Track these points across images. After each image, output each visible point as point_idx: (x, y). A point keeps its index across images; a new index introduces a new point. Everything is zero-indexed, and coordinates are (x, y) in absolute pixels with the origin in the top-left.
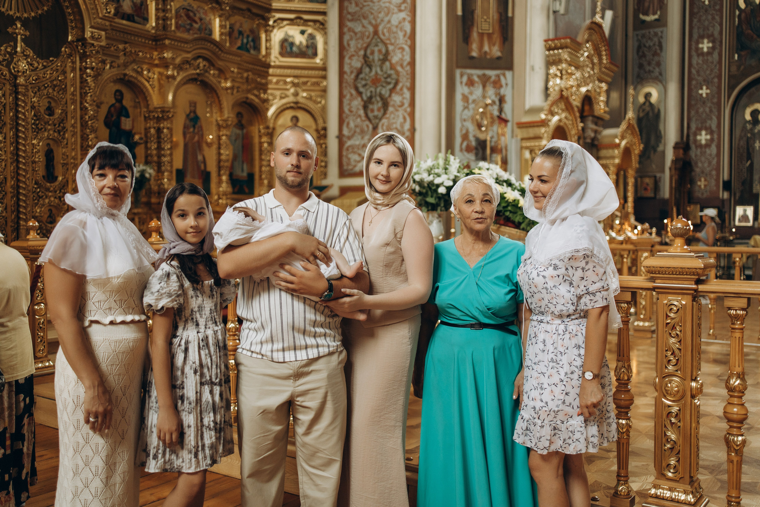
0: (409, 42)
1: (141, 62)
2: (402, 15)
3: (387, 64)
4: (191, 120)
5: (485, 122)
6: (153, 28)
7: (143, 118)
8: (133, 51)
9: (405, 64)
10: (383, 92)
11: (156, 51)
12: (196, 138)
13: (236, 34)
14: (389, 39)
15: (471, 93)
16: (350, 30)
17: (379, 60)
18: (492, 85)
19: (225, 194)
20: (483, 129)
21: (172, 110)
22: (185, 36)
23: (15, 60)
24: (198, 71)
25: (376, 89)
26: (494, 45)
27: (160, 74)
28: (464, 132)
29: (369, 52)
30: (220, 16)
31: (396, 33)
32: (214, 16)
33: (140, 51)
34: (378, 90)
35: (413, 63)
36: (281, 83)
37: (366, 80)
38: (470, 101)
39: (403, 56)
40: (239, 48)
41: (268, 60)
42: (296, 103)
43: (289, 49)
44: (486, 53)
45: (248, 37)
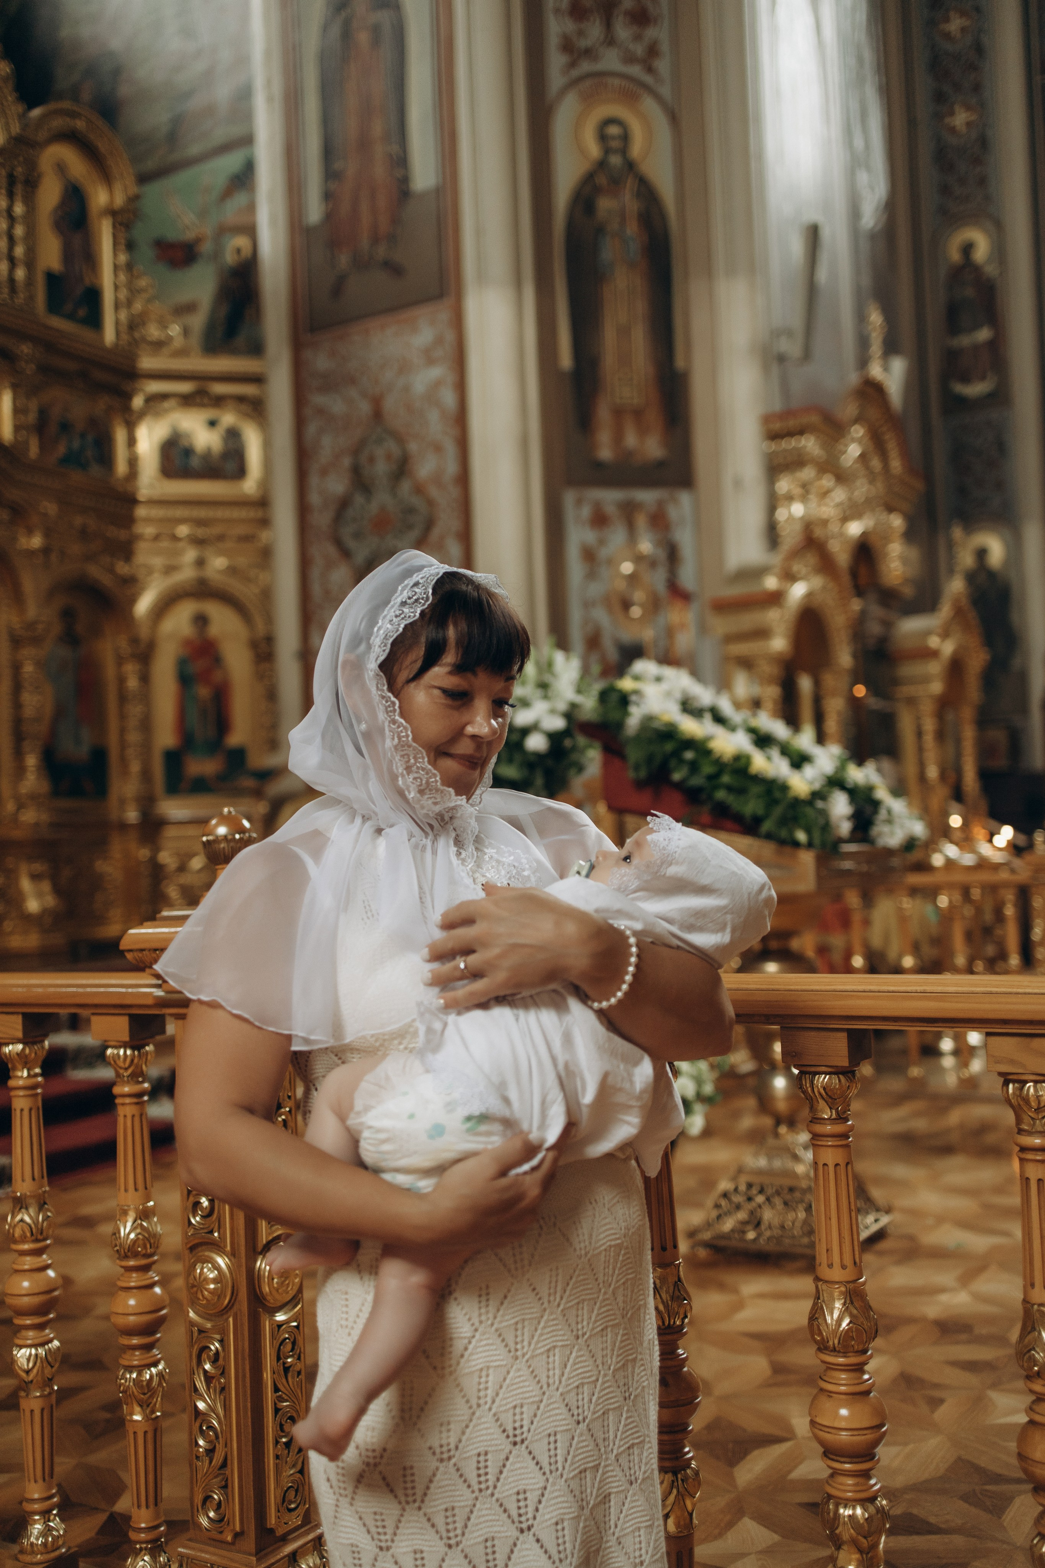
0: (453, 432)
2: (436, 372)
5: (638, 596)
9: (447, 480)
13: (53, 428)
14: (408, 427)
15: (602, 542)
16: (321, 411)
18: (647, 522)
19: (33, 797)
20: (635, 612)
26: (649, 433)
30: (15, 387)
31: (424, 411)
35: (464, 479)
36: (165, 539)
38: (602, 559)
39: (442, 462)
40: (63, 460)
41: (132, 488)
42: (202, 582)
43: (181, 461)
44: (631, 450)
45: (83, 435)
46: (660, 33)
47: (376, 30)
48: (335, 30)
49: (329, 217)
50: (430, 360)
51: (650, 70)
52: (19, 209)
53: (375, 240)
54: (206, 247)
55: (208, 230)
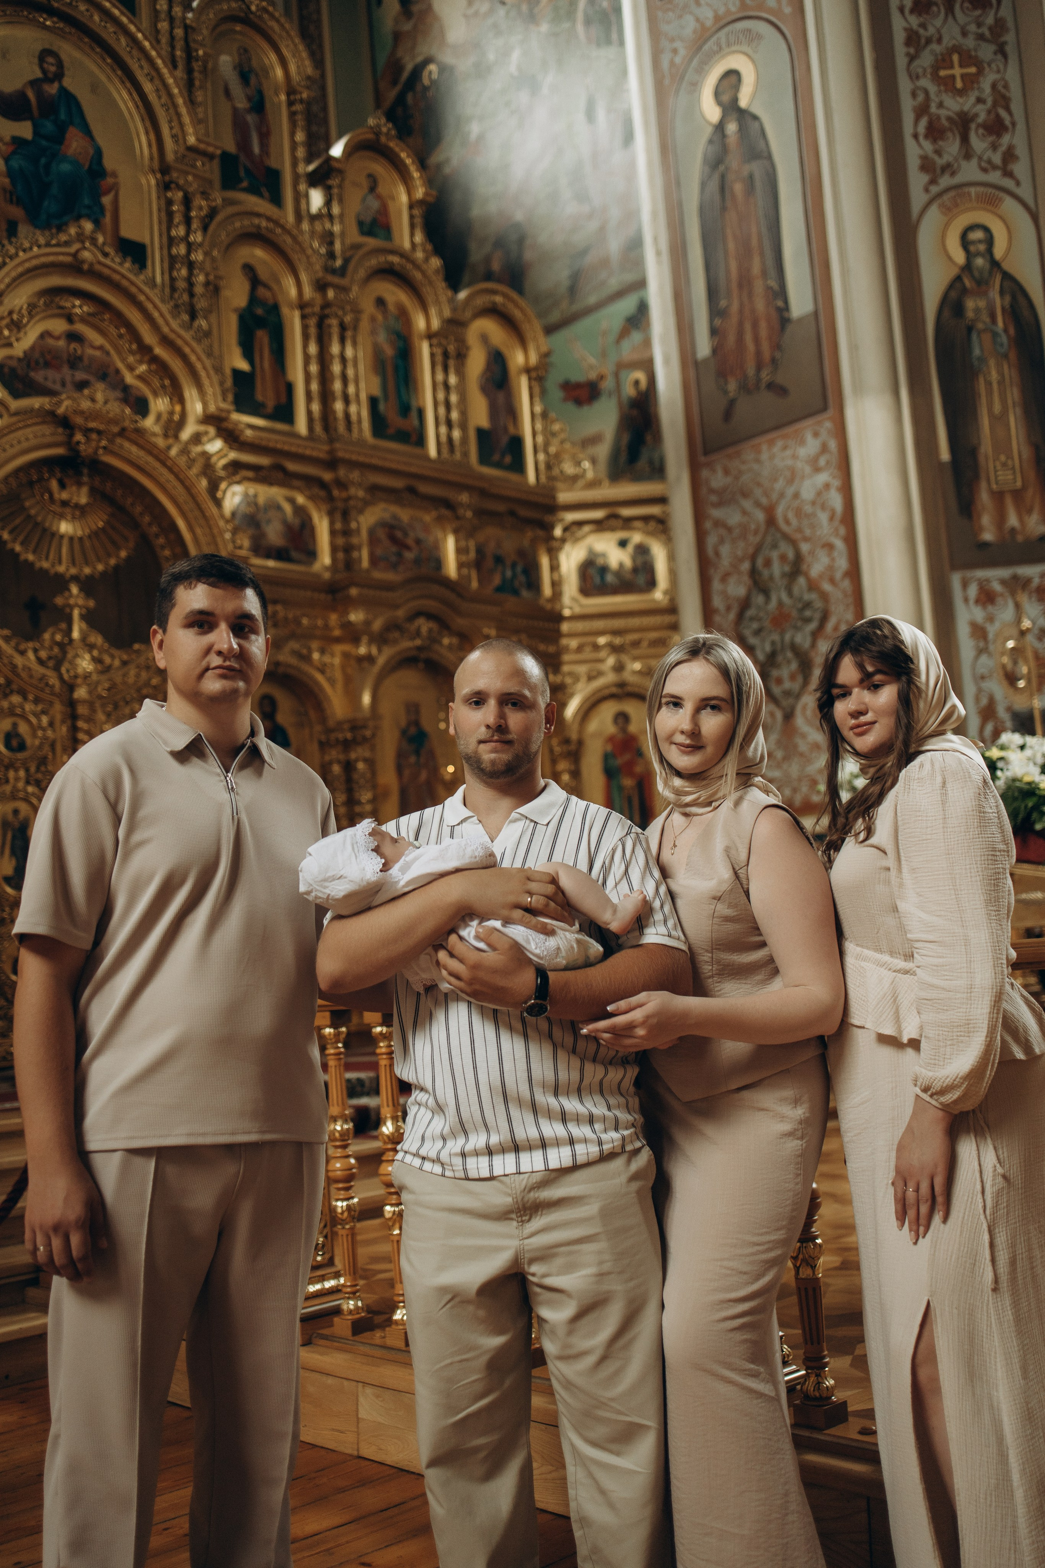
0: (842, 531)
1: (307, 636)
2: (822, 478)
3: (802, 581)
4: (411, 740)
5: (1024, 670)
6: (327, 569)
7: (315, 746)
8: (290, 616)
9: (838, 575)
10: (798, 639)
11: (334, 609)
12: (424, 776)
13: (489, 563)
14: (799, 530)
15: (991, 619)
16: (718, 523)
17: (784, 575)
18: (1034, 595)
20: (1021, 684)
21: (371, 724)
22: (390, 576)
23: (70, 656)
24: (418, 642)
25: (782, 633)
26: (1030, 511)
27: (346, 655)
28: (984, 701)
29: (760, 562)
30: (456, 532)
31: (814, 515)
32: (444, 531)
33: (304, 615)
34: (788, 637)
35: (854, 572)
36: (588, 649)
37: (760, 620)
38: (991, 636)
39: (833, 560)
40: (499, 589)
41: (557, 607)
42: (622, 685)
43: (597, 580)
44: (1013, 530)
45: (514, 566)
46: (1017, 139)
47: (750, 180)
48: (714, 185)
49: (717, 350)
50: (817, 468)
51: (1008, 174)
52: (453, 380)
53: (760, 366)
54: (608, 384)
55: (608, 369)
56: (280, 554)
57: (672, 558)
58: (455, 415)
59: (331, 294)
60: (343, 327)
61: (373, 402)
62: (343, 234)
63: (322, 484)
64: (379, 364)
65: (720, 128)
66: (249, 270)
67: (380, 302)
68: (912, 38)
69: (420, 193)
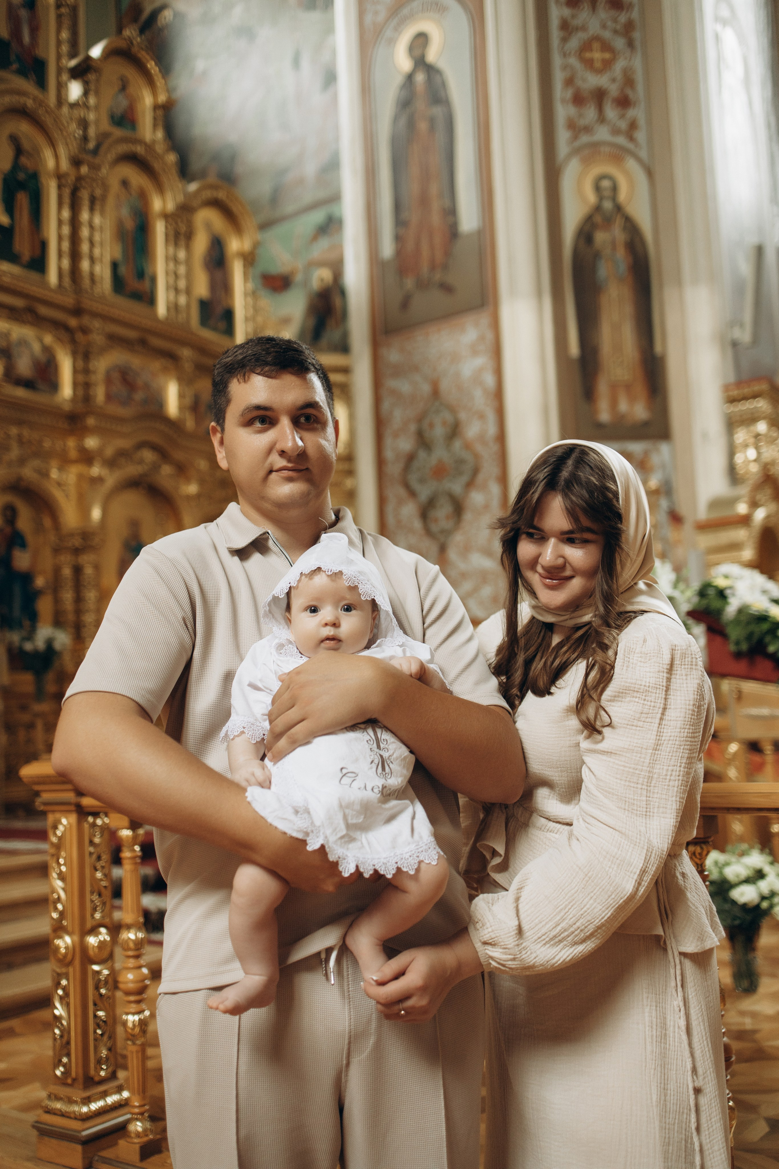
0: (493, 405)
1: (48, 455)
2: (479, 361)
3: (458, 441)
4: (132, 550)
6: (68, 400)
7: (49, 550)
8: (34, 439)
9: (488, 439)
10: (454, 488)
11: (72, 435)
14: (459, 402)
16: (392, 392)
17: (444, 436)
21: (99, 535)
22: (121, 411)
24: (142, 469)
25: (441, 482)
26: (636, 401)
27: (80, 475)
29: (425, 424)
30: (178, 379)
31: (471, 390)
32: (169, 378)
33: (46, 438)
34: (445, 486)
35: (501, 438)
37: (423, 470)
39: (485, 426)
44: (623, 414)
46: (638, 113)
47: (432, 121)
48: (403, 121)
49: (399, 253)
50: (475, 352)
51: (631, 139)
52: (181, 255)
53: (433, 267)
54: (299, 278)
55: (300, 265)
56: (28, 384)
57: (352, 417)
58: (182, 284)
59: (84, 170)
60: (93, 201)
61: (115, 266)
62: (97, 122)
63: (67, 328)
64: (121, 234)
65: (410, 78)
66: (15, 140)
67: (125, 183)
68: (565, 26)
69: (162, 98)
